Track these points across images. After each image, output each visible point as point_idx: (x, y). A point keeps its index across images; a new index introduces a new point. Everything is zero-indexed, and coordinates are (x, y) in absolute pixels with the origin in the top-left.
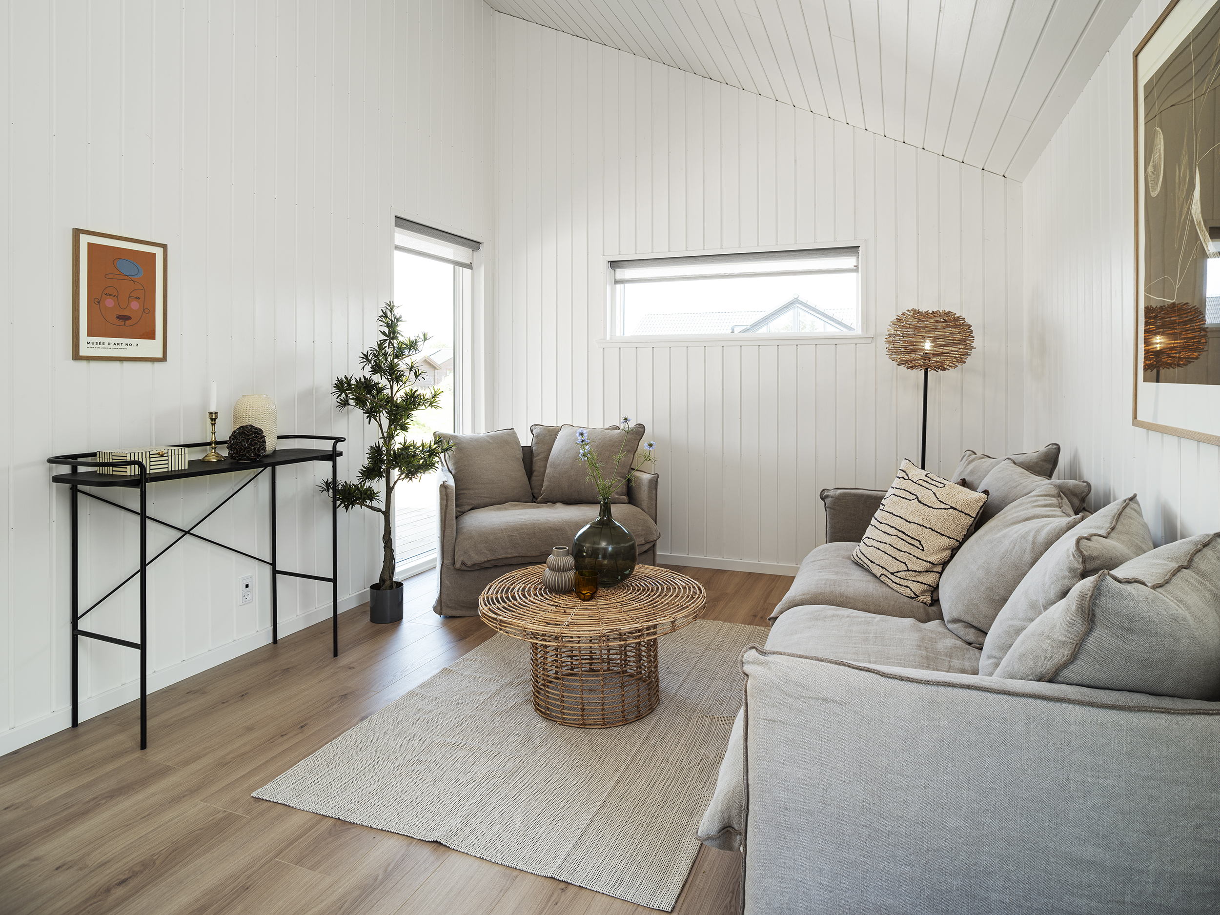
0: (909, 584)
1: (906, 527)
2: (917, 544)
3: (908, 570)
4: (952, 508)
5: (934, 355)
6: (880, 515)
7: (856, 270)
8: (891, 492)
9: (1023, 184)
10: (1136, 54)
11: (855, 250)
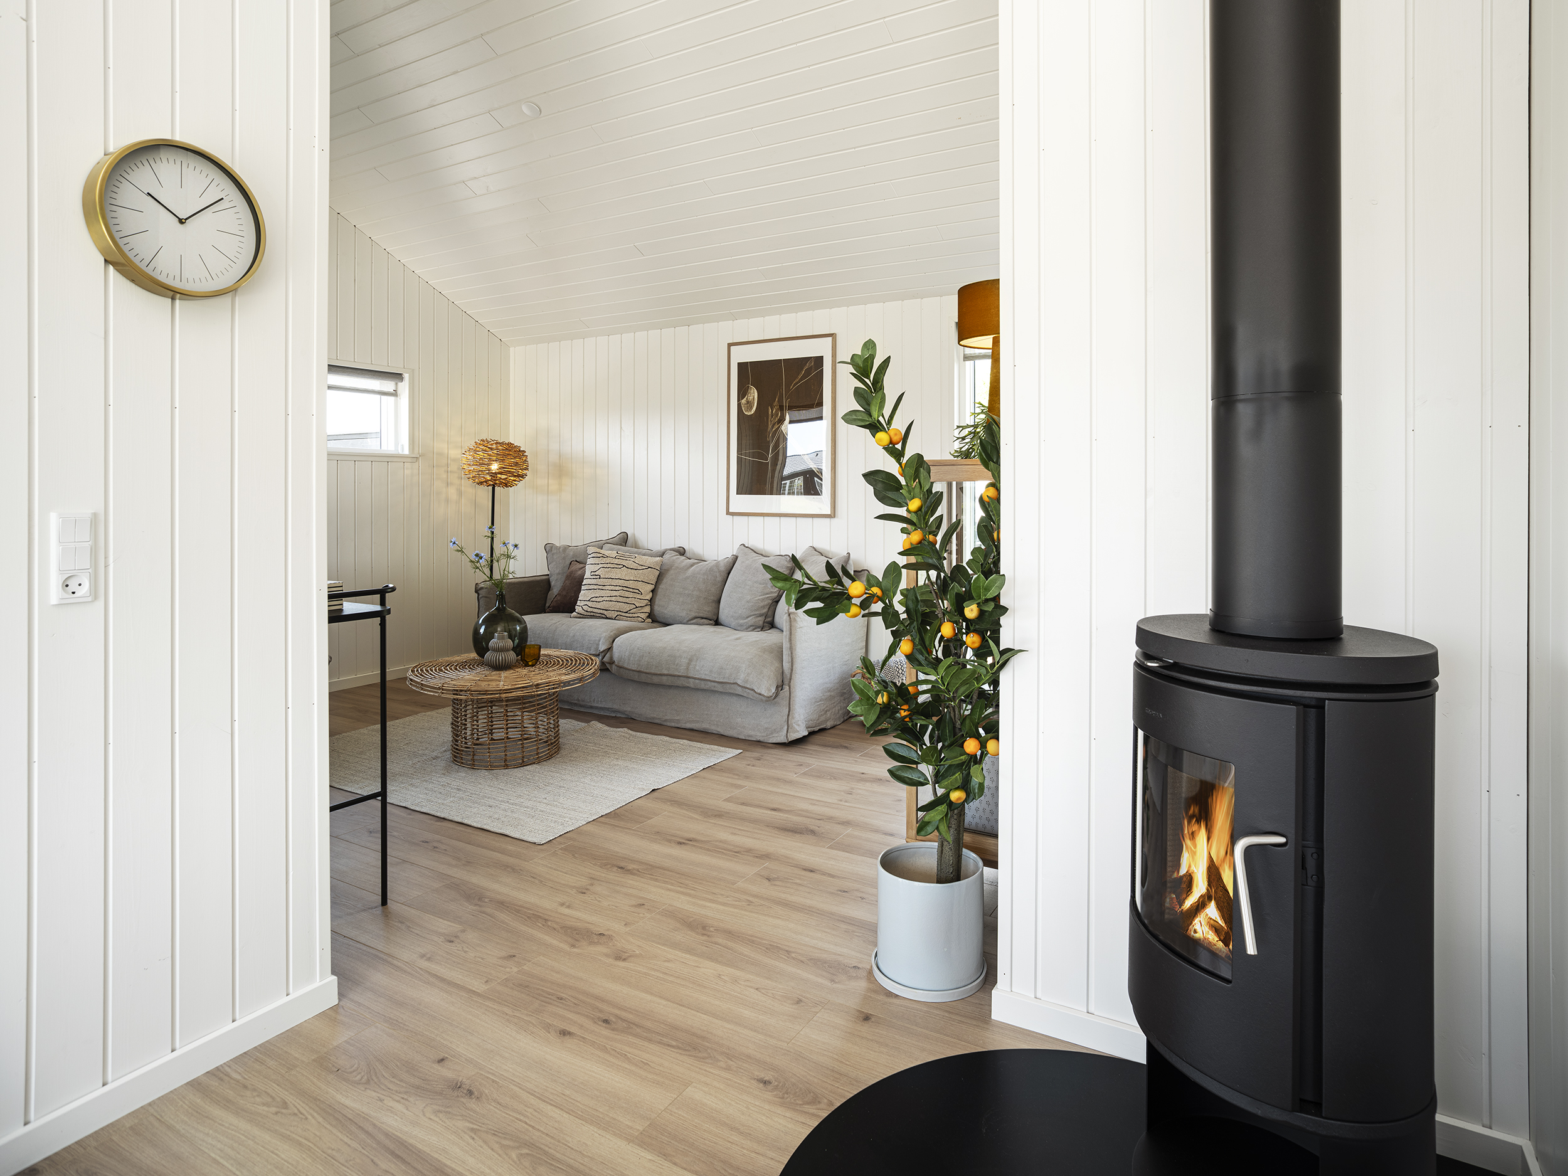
0: (639, 615)
1: (626, 584)
2: (637, 591)
3: (637, 607)
4: (649, 567)
5: (499, 473)
6: (600, 582)
7: (395, 394)
8: (597, 567)
9: (512, 349)
10: (730, 345)
11: (398, 377)
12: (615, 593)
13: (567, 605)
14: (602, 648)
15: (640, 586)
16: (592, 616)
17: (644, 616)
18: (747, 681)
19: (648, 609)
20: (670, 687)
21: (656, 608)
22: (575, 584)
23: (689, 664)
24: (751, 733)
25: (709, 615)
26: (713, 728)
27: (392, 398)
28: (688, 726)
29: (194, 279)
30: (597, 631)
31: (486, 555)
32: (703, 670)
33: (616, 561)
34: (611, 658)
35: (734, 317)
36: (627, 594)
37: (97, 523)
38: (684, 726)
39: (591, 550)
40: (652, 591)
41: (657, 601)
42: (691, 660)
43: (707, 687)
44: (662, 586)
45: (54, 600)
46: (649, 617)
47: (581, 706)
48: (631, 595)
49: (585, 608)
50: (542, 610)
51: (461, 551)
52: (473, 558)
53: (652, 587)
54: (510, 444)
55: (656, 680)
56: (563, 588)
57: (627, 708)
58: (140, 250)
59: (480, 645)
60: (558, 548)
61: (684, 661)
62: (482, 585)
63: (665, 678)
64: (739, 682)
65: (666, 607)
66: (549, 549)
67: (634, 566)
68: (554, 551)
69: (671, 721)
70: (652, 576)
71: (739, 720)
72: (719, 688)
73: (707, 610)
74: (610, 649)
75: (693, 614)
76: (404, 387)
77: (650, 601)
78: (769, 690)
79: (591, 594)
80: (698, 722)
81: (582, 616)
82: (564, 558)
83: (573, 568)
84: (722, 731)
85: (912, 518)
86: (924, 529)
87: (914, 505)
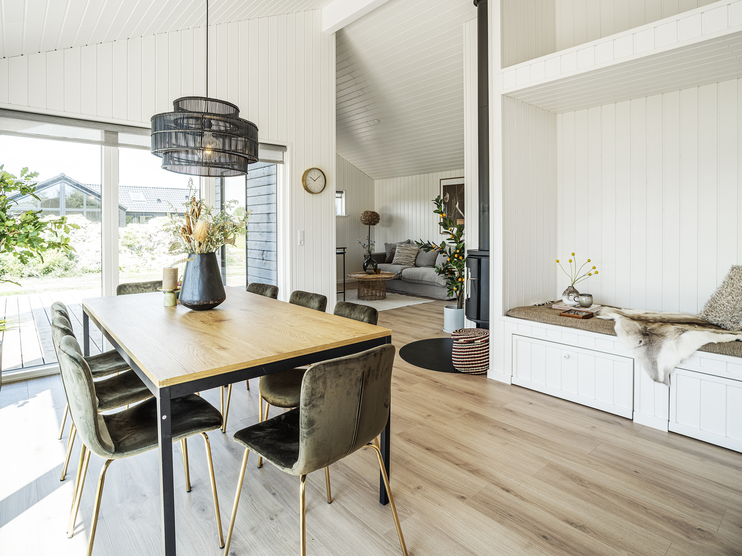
0: (411, 264)
1: (408, 255)
2: (411, 257)
3: (410, 262)
4: (415, 250)
5: (371, 221)
6: (400, 254)
7: (341, 197)
8: (399, 250)
9: (375, 181)
10: (441, 180)
11: (342, 192)
12: (404, 257)
13: (390, 262)
14: (399, 272)
15: (412, 255)
16: (397, 264)
17: (413, 264)
18: (438, 281)
19: (414, 263)
20: (418, 284)
21: (416, 262)
22: (393, 255)
23: (422, 277)
24: (440, 297)
25: (432, 265)
26: (429, 296)
27: (340, 199)
28: (423, 295)
29: (312, 189)
30: (397, 268)
31: (367, 244)
32: (426, 278)
33: (405, 248)
34: (401, 275)
35: (442, 171)
36: (408, 258)
37: (304, 232)
38: (422, 295)
39: (397, 244)
40: (416, 257)
41: (417, 260)
42: (423, 276)
43: (427, 283)
44: (419, 256)
45: (299, 245)
46: (414, 265)
47: (394, 290)
48: (409, 258)
49: (395, 262)
50: (383, 262)
51: (360, 243)
52: (363, 245)
53: (416, 256)
54: (374, 212)
55: (414, 281)
56: (390, 256)
57: (406, 290)
58: (309, 187)
59: (365, 268)
60: (389, 244)
61: (421, 276)
62: (366, 255)
63: (416, 281)
64: (436, 282)
65: (419, 262)
66: (386, 244)
67: (410, 249)
68: (387, 245)
69: (418, 294)
70: (416, 253)
71: (436, 293)
72: (431, 283)
73: (432, 263)
74: (401, 273)
75: (427, 264)
76: (343, 195)
77: (415, 260)
78: (444, 284)
79: (397, 258)
80: (424, 294)
81: (394, 264)
82: (390, 247)
83: (393, 250)
84: (432, 296)
85: (450, 232)
86: (452, 235)
87: (450, 229)
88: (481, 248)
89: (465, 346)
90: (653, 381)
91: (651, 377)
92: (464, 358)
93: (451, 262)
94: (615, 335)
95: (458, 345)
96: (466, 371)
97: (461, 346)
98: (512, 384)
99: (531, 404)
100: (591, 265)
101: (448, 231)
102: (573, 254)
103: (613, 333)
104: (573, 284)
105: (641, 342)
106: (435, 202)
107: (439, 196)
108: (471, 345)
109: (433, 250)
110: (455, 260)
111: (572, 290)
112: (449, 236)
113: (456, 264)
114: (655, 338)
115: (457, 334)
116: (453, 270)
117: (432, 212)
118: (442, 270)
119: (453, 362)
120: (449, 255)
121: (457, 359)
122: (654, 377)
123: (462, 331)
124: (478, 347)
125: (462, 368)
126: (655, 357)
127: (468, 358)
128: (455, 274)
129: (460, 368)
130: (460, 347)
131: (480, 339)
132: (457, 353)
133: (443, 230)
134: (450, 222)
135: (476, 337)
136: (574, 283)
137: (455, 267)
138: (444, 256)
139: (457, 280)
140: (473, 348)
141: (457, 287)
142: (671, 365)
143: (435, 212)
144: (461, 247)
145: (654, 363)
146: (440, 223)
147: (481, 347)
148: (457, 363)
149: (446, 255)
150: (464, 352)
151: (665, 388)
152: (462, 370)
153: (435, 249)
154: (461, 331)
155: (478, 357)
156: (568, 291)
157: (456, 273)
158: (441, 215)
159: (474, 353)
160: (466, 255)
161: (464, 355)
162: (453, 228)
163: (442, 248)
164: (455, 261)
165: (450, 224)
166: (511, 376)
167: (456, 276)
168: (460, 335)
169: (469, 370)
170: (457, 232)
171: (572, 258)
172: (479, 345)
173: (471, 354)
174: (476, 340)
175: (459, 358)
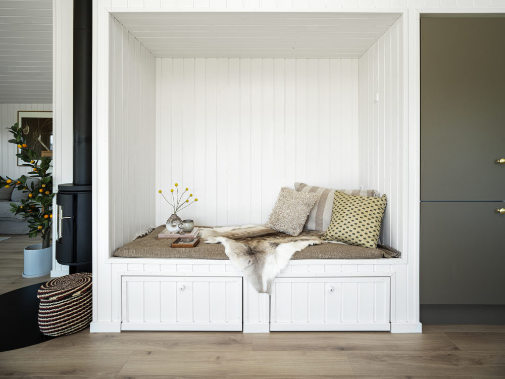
10: (18, 111)
18: (14, 218)
71: (13, 229)
85: (33, 165)
86: (36, 168)
87: (32, 162)
88: (77, 182)
89: (58, 304)
90: (258, 293)
91: (257, 290)
92: (56, 320)
93: (34, 198)
94: (228, 259)
95: (48, 304)
96: (59, 334)
97: (52, 305)
98: (122, 331)
99: (149, 353)
100: (188, 193)
101: (30, 163)
102: (176, 185)
103: (224, 257)
104: (175, 212)
105: (250, 261)
106: (11, 130)
107: (17, 124)
108: (67, 301)
109: (7, 186)
110: (40, 195)
111: (175, 218)
112: (31, 169)
113: (41, 199)
114: (259, 255)
115: (46, 291)
116: (36, 206)
117: (7, 141)
118: (21, 207)
119: (40, 327)
120: (31, 190)
121: (46, 323)
122: (259, 289)
123: (53, 283)
124: (77, 300)
125: (54, 332)
126: (260, 272)
127: (64, 317)
128: (39, 211)
129: (51, 332)
130: (50, 307)
131: (80, 289)
132: (46, 315)
133: (22, 162)
134: (32, 154)
135: (74, 289)
136: (177, 210)
137: (40, 203)
138: (24, 192)
139: (43, 216)
140: (70, 303)
141: (43, 225)
142: (272, 276)
143: (11, 141)
144: (48, 181)
145: (259, 278)
146: (18, 155)
147: (81, 299)
148: (46, 327)
149: (27, 190)
150: (57, 312)
151: (266, 296)
152: (54, 334)
153: (10, 185)
154: (51, 284)
155: (77, 312)
156: (172, 220)
157: (40, 209)
158: (20, 146)
159: (72, 308)
160: (55, 190)
161: (57, 316)
162: (36, 161)
163: (21, 183)
164: (40, 197)
165: (33, 156)
166: (120, 323)
167: (41, 212)
168: (50, 292)
169: (64, 332)
170: (42, 164)
171: (174, 188)
172: (78, 297)
173: (68, 312)
174: (75, 292)
175: (50, 321)
